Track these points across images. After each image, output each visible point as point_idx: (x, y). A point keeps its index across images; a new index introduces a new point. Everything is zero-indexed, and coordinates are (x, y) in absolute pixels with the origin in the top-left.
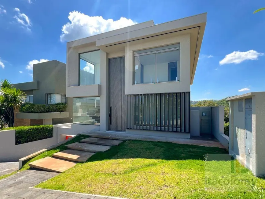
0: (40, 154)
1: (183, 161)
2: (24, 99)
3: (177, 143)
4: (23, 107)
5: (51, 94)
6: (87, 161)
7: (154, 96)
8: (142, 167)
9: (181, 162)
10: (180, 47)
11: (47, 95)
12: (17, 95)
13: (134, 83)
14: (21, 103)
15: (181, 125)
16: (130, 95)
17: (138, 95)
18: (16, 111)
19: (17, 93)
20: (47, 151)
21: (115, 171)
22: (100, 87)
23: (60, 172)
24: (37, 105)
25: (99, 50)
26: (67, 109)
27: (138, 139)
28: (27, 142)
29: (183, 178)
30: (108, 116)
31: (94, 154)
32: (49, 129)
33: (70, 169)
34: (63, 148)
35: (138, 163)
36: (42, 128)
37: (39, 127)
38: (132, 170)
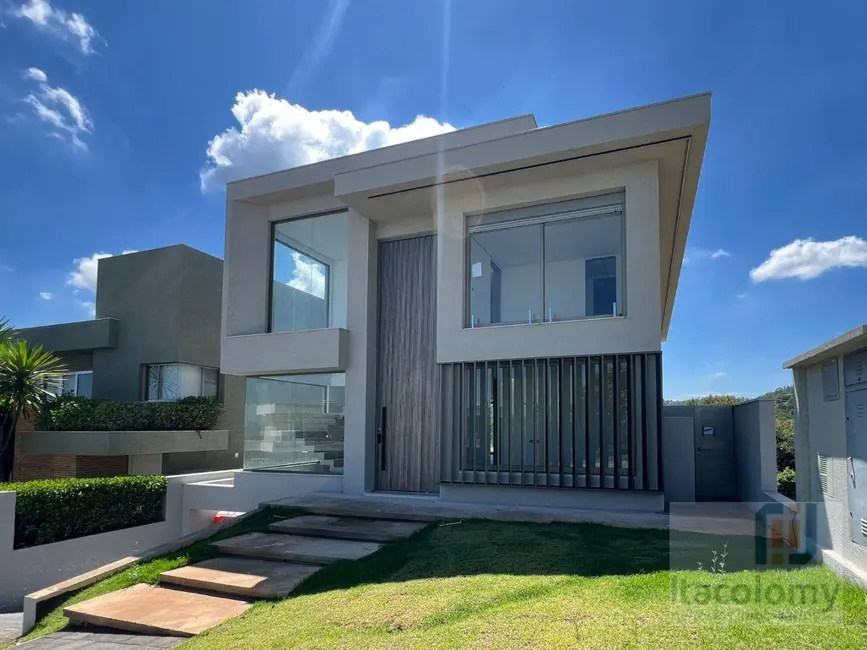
0: (110, 577)
1: (644, 576)
2: (55, 382)
3: (621, 525)
4: (52, 411)
5: (161, 365)
6: (296, 592)
7: (537, 369)
8: (498, 600)
9: (636, 579)
10: (623, 203)
11: (148, 367)
12: (31, 367)
13: (467, 324)
14: (43, 396)
15: (633, 466)
16: (455, 364)
17: (481, 364)
18: (23, 427)
19: (31, 359)
20: (140, 563)
21: (398, 620)
22: (345, 335)
23: (190, 636)
24: (105, 404)
25: (345, 210)
26: (219, 418)
27: (481, 517)
28: (59, 537)
29: (644, 626)
30: (373, 441)
31: (318, 569)
32: (151, 490)
33: (229, 621)
34: (201, 551)
35: (484, 590)
36: (123, 487)
37: (111, 481)
38: (463, 612)
